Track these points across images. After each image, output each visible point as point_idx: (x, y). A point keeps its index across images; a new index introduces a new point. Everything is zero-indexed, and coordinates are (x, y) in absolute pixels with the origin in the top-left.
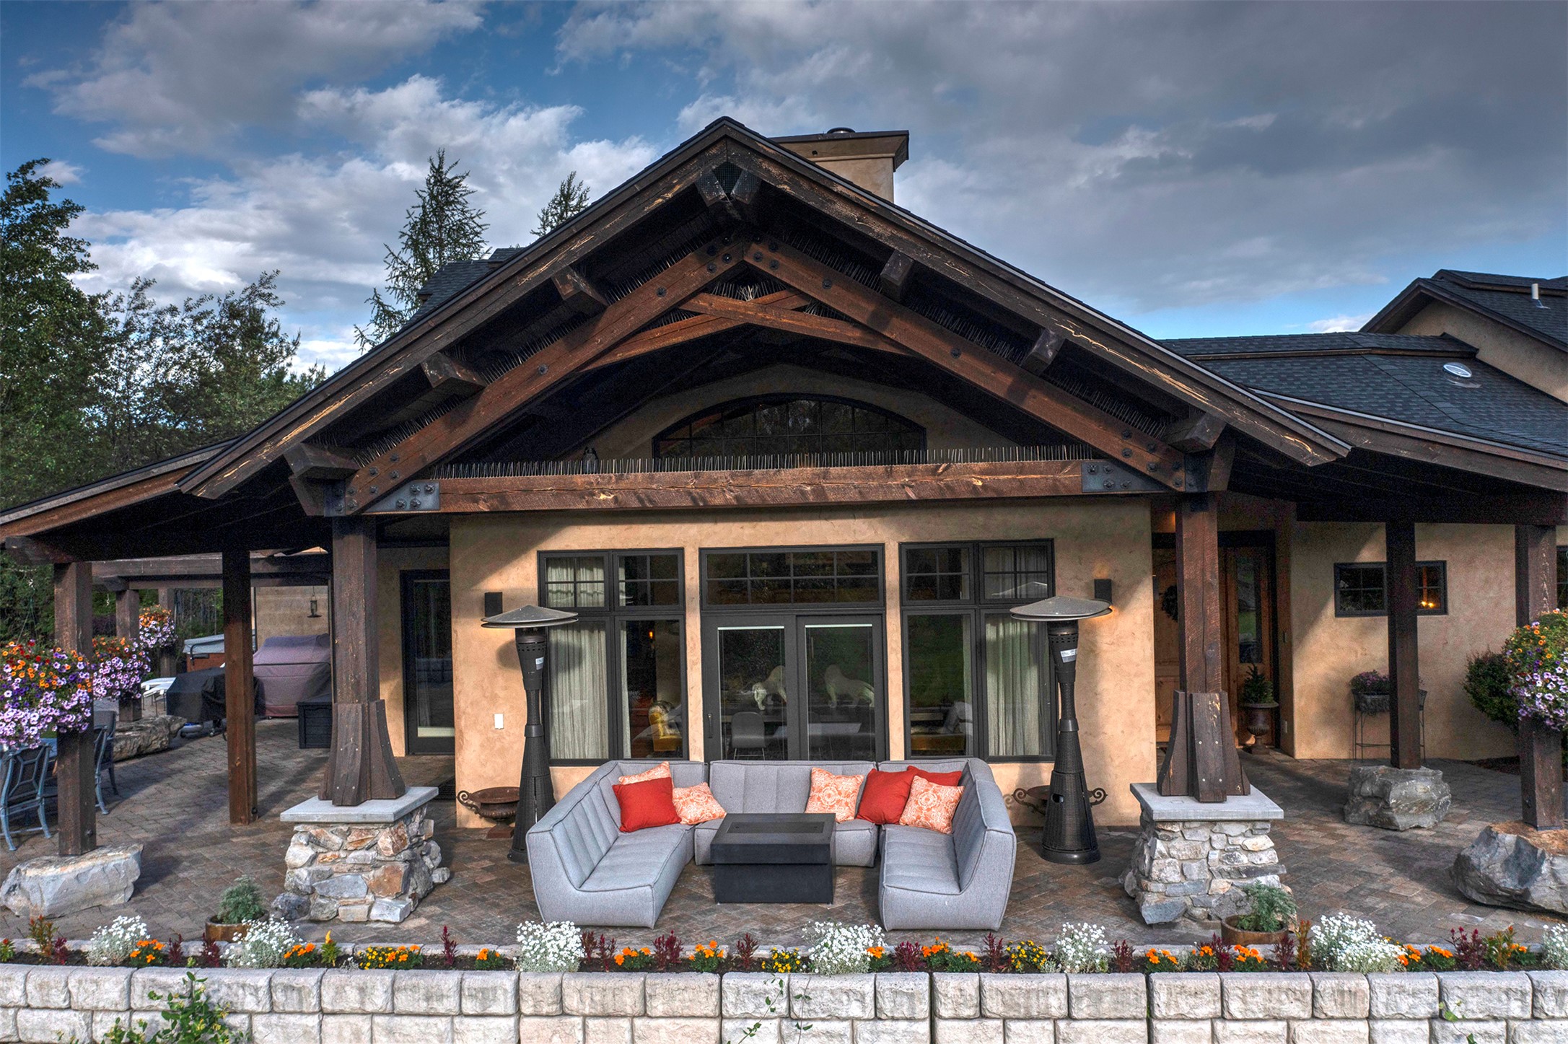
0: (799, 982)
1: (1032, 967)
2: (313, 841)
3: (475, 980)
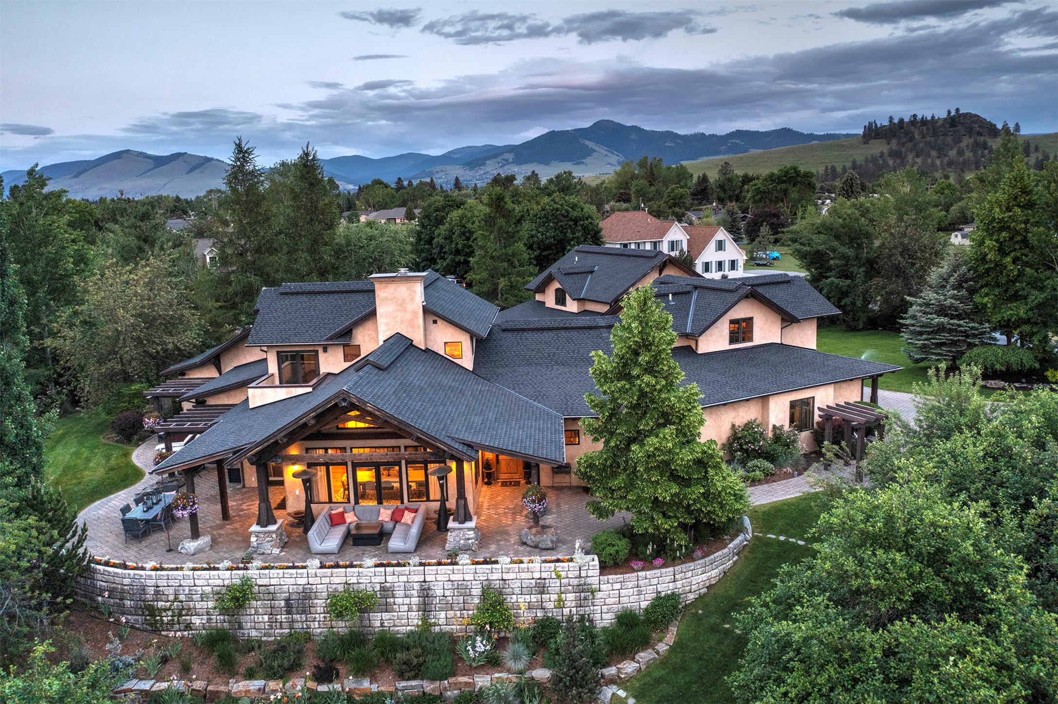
0: (361, 570)
1: (404, 566)
2: (257, 536)
3: (299, 571)
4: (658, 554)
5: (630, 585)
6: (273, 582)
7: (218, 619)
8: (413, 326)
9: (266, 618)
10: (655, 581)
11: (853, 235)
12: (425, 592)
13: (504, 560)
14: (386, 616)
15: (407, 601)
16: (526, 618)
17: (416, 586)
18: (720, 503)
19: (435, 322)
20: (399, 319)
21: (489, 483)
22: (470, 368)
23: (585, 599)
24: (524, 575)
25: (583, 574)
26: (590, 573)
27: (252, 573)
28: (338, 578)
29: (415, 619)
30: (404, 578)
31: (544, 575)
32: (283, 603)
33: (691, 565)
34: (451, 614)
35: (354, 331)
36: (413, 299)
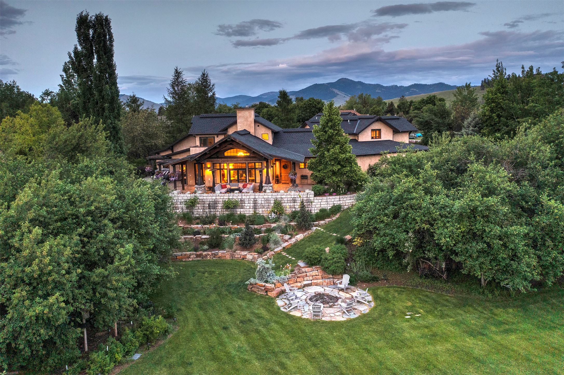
0: (234, 194)
2: (197, 188)
3: (213, 194)
4: (334, 192)
5: (324, 201)
6: (204, 198)
7: (185, 211)
8: (250, 127)
9: (202, 210)
10: (333, 200)
11: (442, 114)
12: (255, 202)
13: (282, 191)
14: (242, 210)
15: (249, 205)
16: (289, 211)
17: (252, 200)
18: (356, 174)
19: (258, 126)
20: (245, 124)
21: (277, 183)
22: (271, 144)
23: (309, 205)
24: (288, 196)
25: (308, 196)
26: (311, 196)
27: (197, 195)
28: (226, 197)
29: (251, 212)
30: (248, 197)
31: (295, 196)
32: (207, 205)
33: (346, 196)
34: (263, 210)
35: (228, 130)
36: (250, 117)
